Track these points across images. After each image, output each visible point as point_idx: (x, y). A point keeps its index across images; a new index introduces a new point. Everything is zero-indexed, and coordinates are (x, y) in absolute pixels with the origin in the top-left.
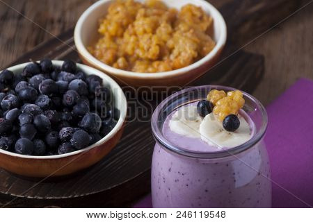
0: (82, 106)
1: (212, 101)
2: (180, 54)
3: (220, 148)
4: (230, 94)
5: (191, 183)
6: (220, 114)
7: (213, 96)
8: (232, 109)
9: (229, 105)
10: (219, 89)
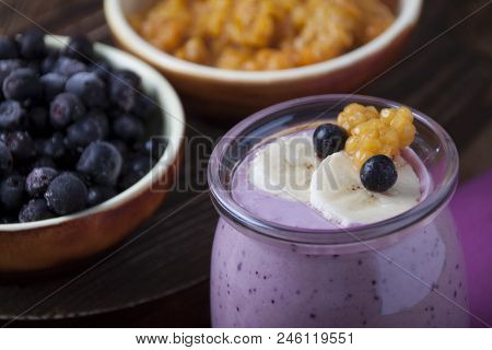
0: (87, 127)
1: (346, 126)
2: (315, 38)
3: (345, 223)
4: (385, 113)
5: (282, 297)
6: (358, 154)
7: (350, 117)
8: (383, 143)
9: (378, 136)
10: (365, 104)
